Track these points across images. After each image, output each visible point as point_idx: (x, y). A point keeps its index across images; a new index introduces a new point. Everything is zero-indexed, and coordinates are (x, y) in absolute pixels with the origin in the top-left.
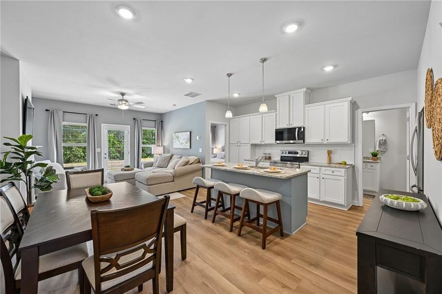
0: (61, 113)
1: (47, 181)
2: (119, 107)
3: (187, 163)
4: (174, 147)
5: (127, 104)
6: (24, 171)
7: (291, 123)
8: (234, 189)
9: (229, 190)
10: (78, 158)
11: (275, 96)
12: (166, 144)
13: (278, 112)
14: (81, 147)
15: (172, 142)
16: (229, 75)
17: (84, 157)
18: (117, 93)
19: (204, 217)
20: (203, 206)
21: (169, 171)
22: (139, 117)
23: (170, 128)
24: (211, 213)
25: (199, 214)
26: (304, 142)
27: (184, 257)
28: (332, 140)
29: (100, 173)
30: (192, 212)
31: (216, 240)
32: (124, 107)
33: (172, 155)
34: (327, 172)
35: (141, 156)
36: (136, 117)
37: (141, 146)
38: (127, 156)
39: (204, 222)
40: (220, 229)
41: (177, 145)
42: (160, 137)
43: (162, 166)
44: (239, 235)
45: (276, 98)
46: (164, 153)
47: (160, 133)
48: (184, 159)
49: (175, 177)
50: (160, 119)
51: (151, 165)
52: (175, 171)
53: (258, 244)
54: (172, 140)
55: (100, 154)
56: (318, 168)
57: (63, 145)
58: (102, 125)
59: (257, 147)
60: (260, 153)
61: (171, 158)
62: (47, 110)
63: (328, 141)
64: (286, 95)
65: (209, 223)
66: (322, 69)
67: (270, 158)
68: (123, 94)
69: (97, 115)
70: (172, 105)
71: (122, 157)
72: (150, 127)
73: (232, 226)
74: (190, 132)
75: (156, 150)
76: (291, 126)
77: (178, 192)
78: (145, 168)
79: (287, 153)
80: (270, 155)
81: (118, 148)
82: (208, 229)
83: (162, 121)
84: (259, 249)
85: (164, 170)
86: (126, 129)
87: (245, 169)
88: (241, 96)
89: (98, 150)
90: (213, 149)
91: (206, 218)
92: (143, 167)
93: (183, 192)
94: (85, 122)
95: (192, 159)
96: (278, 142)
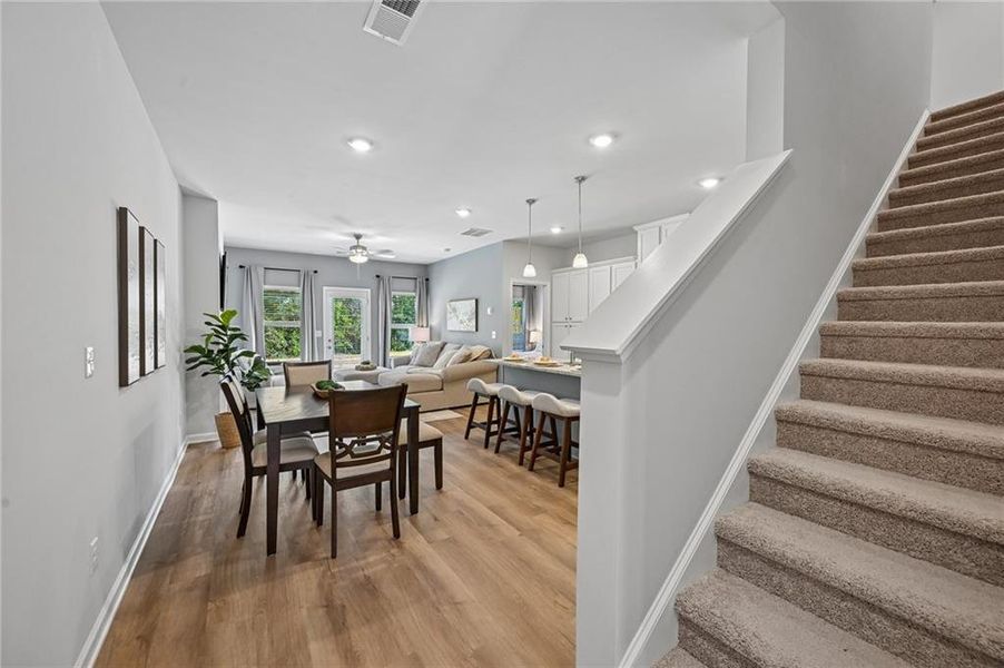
0: (261, 271)
1: (256, 378)
2: (352, 259)
3: (467, 358)
4: (449, 328)
5: (365, 253)
6: (227, 362)
8: (527, 397)
9: (518, 398)
10: (278, 350)
11: (636, 228)
12: (434, 322)
13: (638, 260)
14: (281, 329)
15: (445, 320)
16: (531, 202)
17: (286, 349)
18: (348, 235)
19: (483, 445)
20: (483, 428)
21: (437, 370)
22: (387, 272)
23: (442, 291)
24: (494, 439)
25: (477, 441)
27: (439, 485)
29: (327, 366)
30: (466, 437)
31: (492, 472)
32: (359, 259)
33: (445, 344)
35: (389, 346)
36: (381, 273)
37: (391, 326)
38: (366, 346)
39: (482, 451)
40: (505, 461)
41: (453, 324)
42: (424, 309)
43: (426, 363)
44: (531, 469)
45: (636, 232)
46: (431, 340)
47: (424, 302)
48: (463, 351)
49: (447, 381)
50: (424, 275)
51: (407, 361)
52: (445, 372)
53: (554, 481)
54: (446, 314)
55: (321, 339)
57: (265, 323)
58: (325, 288)
61: (442, 349)
62: (241, 267)
64: (654, 227)
65: (490, 454)
66: (697, 183)
68: (358, 237)
69: (316, 272)
70: (442, 249)
71: (356, 350)
72: (405, 290)
73: (522, 457)
74: (477, 301)
75: (417, 334)
77: (451, 409)
78: (396, 366)
81: (350, 330)
82: (486, 461)
83: (427, 280)
84: (554, 487)
85: (428, 370)
86: (364, 296)
87: (553, 365)
88: (567, 231)
89: (317, 334)
90: (529, 332)
91: (486, 447)
92: (392, 365)
93: (459, 410)
94: (297, 282)
95: (478, 350)
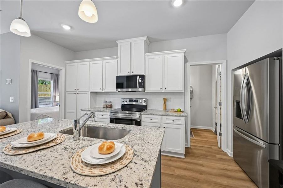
7: (132, 71)
11: (117, 42)
13: (119, 59)
26: (144, 90)
28: (170, 89)
34: (168, 121)
56: (160, 116)
59: (97, 96)
60: (101, 102)
63: (166, 90)
64: (128, 42)
67: (111, 106)
76: (132, 74)
79: (128, 101)
80: (111, 104)
96: (119, 90)
